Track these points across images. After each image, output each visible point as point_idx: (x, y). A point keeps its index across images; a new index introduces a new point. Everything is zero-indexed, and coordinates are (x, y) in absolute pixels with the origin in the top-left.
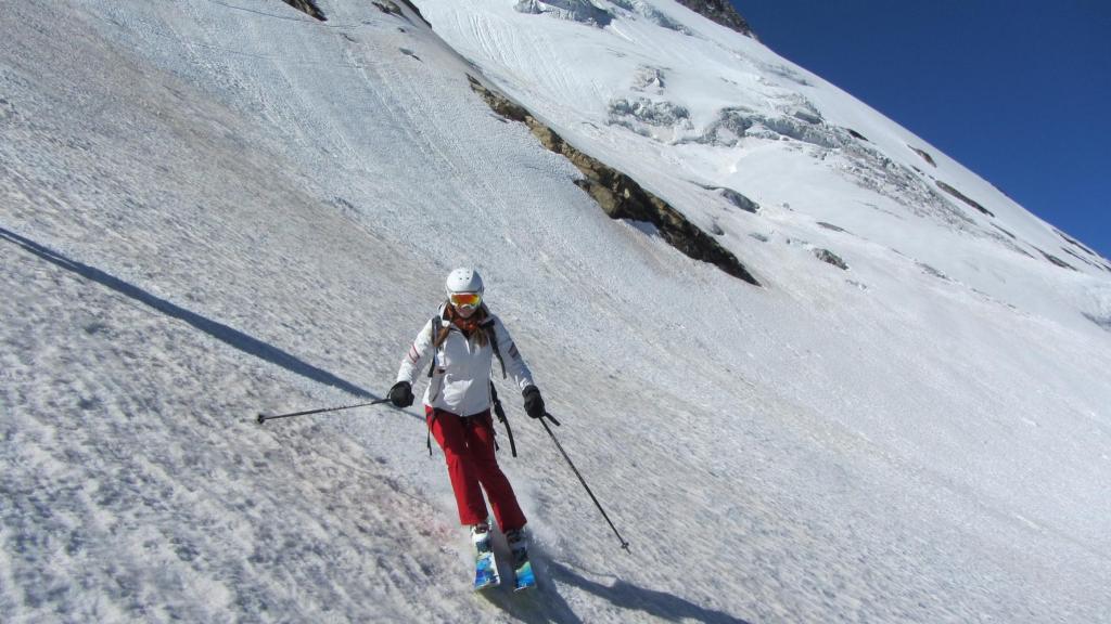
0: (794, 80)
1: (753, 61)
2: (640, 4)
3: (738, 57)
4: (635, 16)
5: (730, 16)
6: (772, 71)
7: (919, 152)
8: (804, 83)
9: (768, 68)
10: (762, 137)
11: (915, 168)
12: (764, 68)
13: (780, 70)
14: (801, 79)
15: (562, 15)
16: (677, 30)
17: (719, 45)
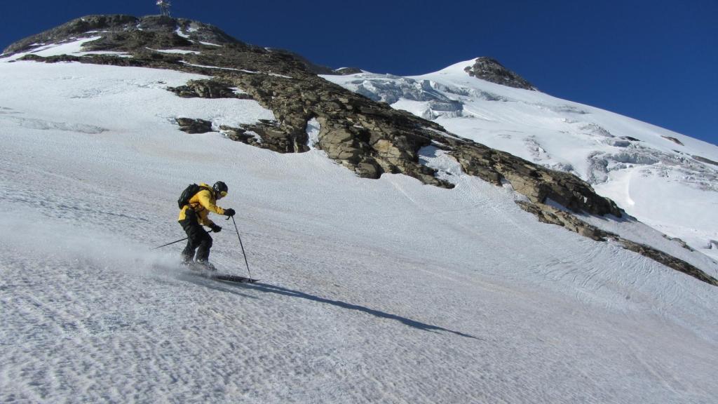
0: (577, 112)
1: (549, 107)
2: (472, 90)
3: (539, 107)
4: (472, 98)
5: (519, 81)
6: (562, 111)
7: (670, 138)
8: (583, 113)
9: (559, 109)
10: (618, 169)
11: (675, 151)
12: (558, 110)
13: (566, 109)
14: (580, 111)
15: (449, 115)
16: (498, 100)
17: (525, 103)
